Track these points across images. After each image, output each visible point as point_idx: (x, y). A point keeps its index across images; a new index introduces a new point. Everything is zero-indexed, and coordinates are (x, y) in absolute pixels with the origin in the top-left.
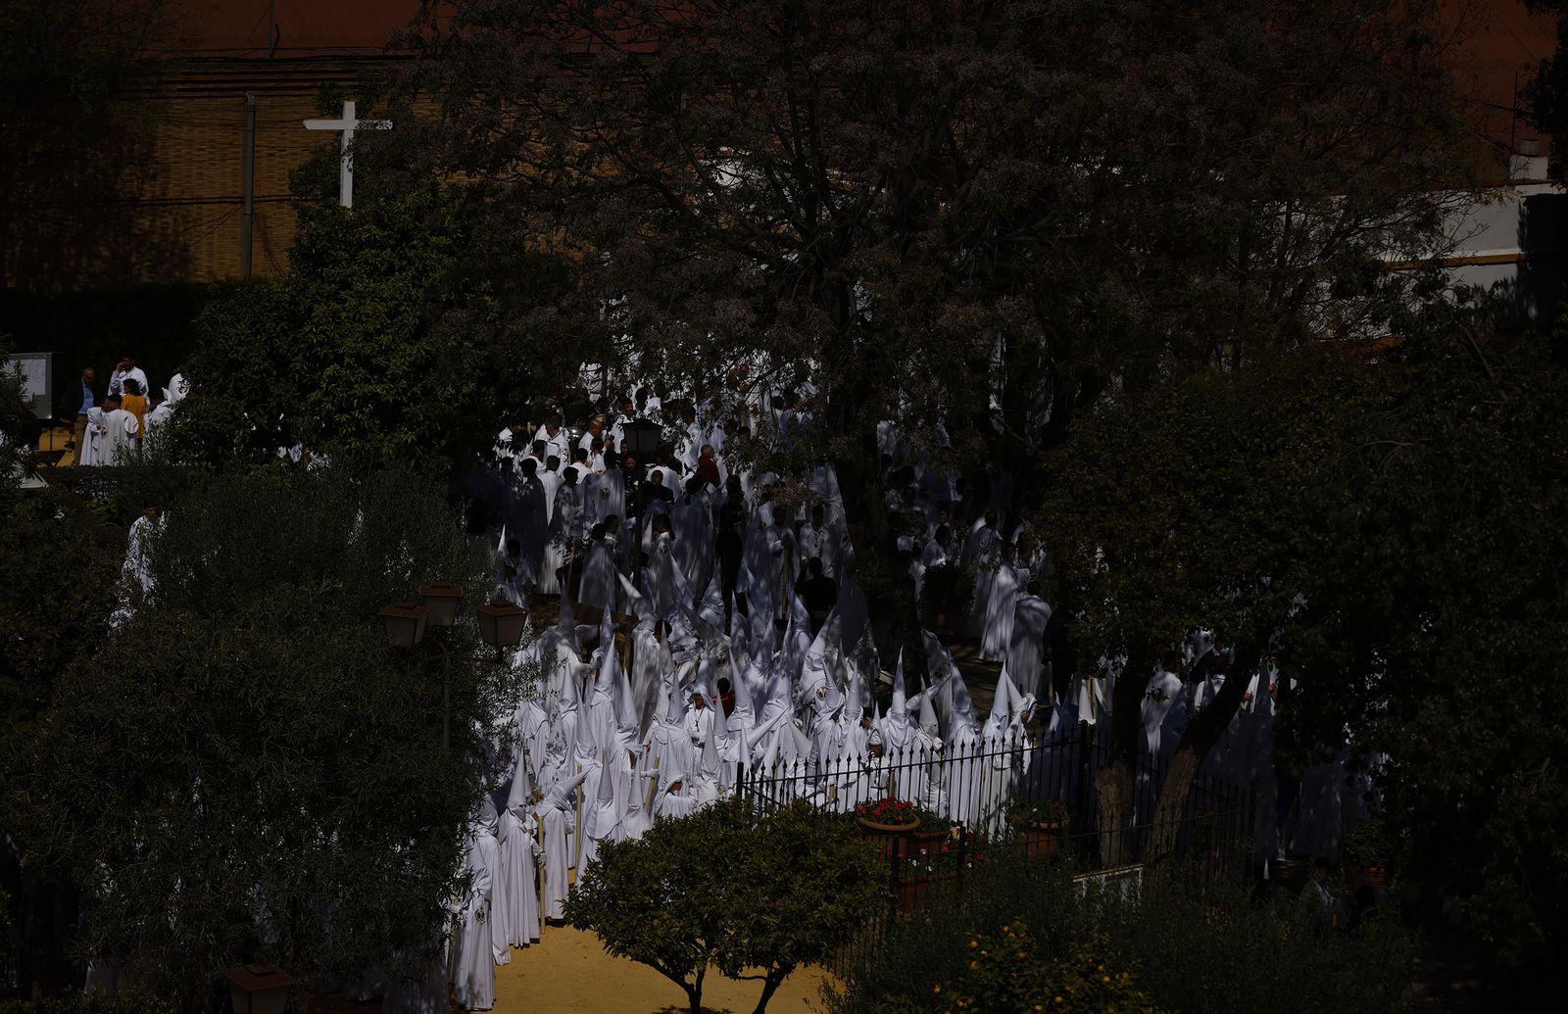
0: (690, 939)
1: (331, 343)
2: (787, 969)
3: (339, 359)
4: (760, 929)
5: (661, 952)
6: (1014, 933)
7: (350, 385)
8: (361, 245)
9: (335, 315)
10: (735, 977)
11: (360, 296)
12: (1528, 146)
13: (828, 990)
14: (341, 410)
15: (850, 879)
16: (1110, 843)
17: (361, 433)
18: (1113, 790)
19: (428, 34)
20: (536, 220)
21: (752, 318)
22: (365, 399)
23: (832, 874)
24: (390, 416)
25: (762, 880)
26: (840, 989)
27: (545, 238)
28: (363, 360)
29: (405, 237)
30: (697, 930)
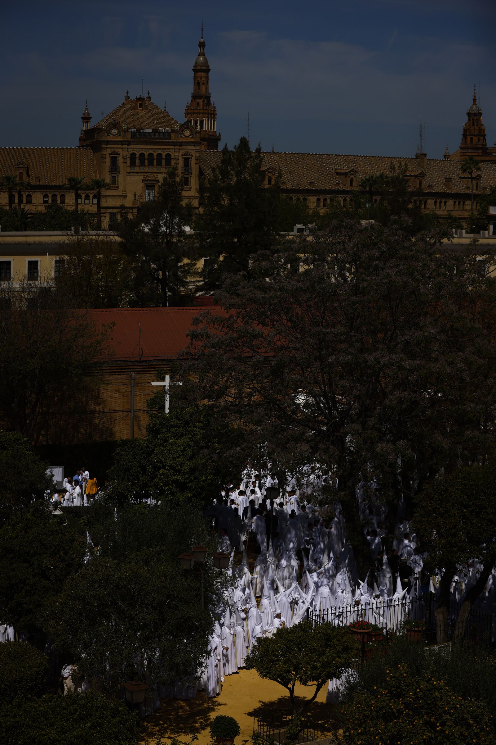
0: (289, 672)
1: (161, 461)
2: (324, 682)
3: (164, 467)
4: (314, 668)
5: (279, 676)
6: (402, 667)
7: (168, 476)
8: (172, 426)
9: (163, 451)
10: (306, 685)
11: (171, 445)
14: (165, 485)
15: (346, 649)
16: (440, 635)
17: (172, 493)
18: (441, 616)
19: (193, 351)
20: (233, 416)
21: (310, 450)
22: (174, 481)
23: (340, 648)
24: (182, 487)
27: (236, 423)
28: (172, 467)
29: (187, 423)
30: (292, 668)
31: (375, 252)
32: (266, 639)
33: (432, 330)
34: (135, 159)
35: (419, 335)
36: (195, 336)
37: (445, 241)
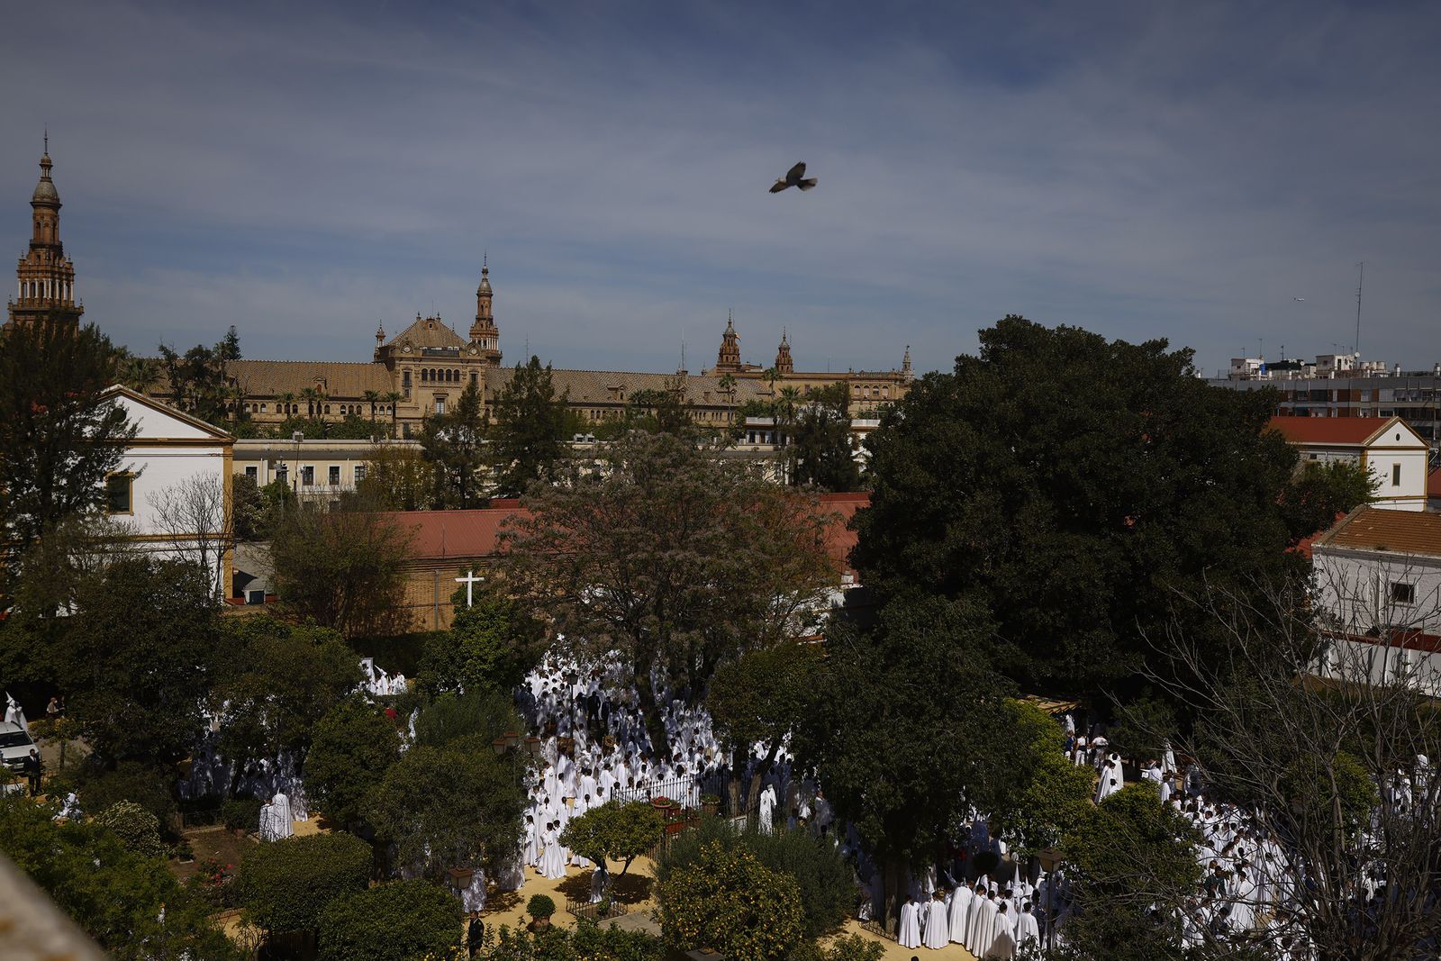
0: (601, 849)
1: (469, 652)
2: (633, 857)
3: (472, 657)
4: (624, 844)
5: (591, 854)
6: (716, 844)
7: (475, 666)
8: (478, 619)
9: (470, 643)
10: (616, 861)
11: (478, 637)
12: (847, 572)
13: (651, 865)
14: (473, 674)
15: (653, 826)
16: (734, 808)
17: (479, 681)
18: (734, 790)
19: (501, 550)
20: (536, 609)
21: (612, 640)
22: (480, 671)
23: (647, 825)
24: (487, 675)
25: (622, 828)
26: (655, 865)
27: (538, 614)
28: (480, 657)
29: (492, 616)
30: (603, 846)
31: (668, 460)
32: (578, 819)
33: (721, 530)
35: (710, 534)
36: (503, 537)
37: (729, 448)
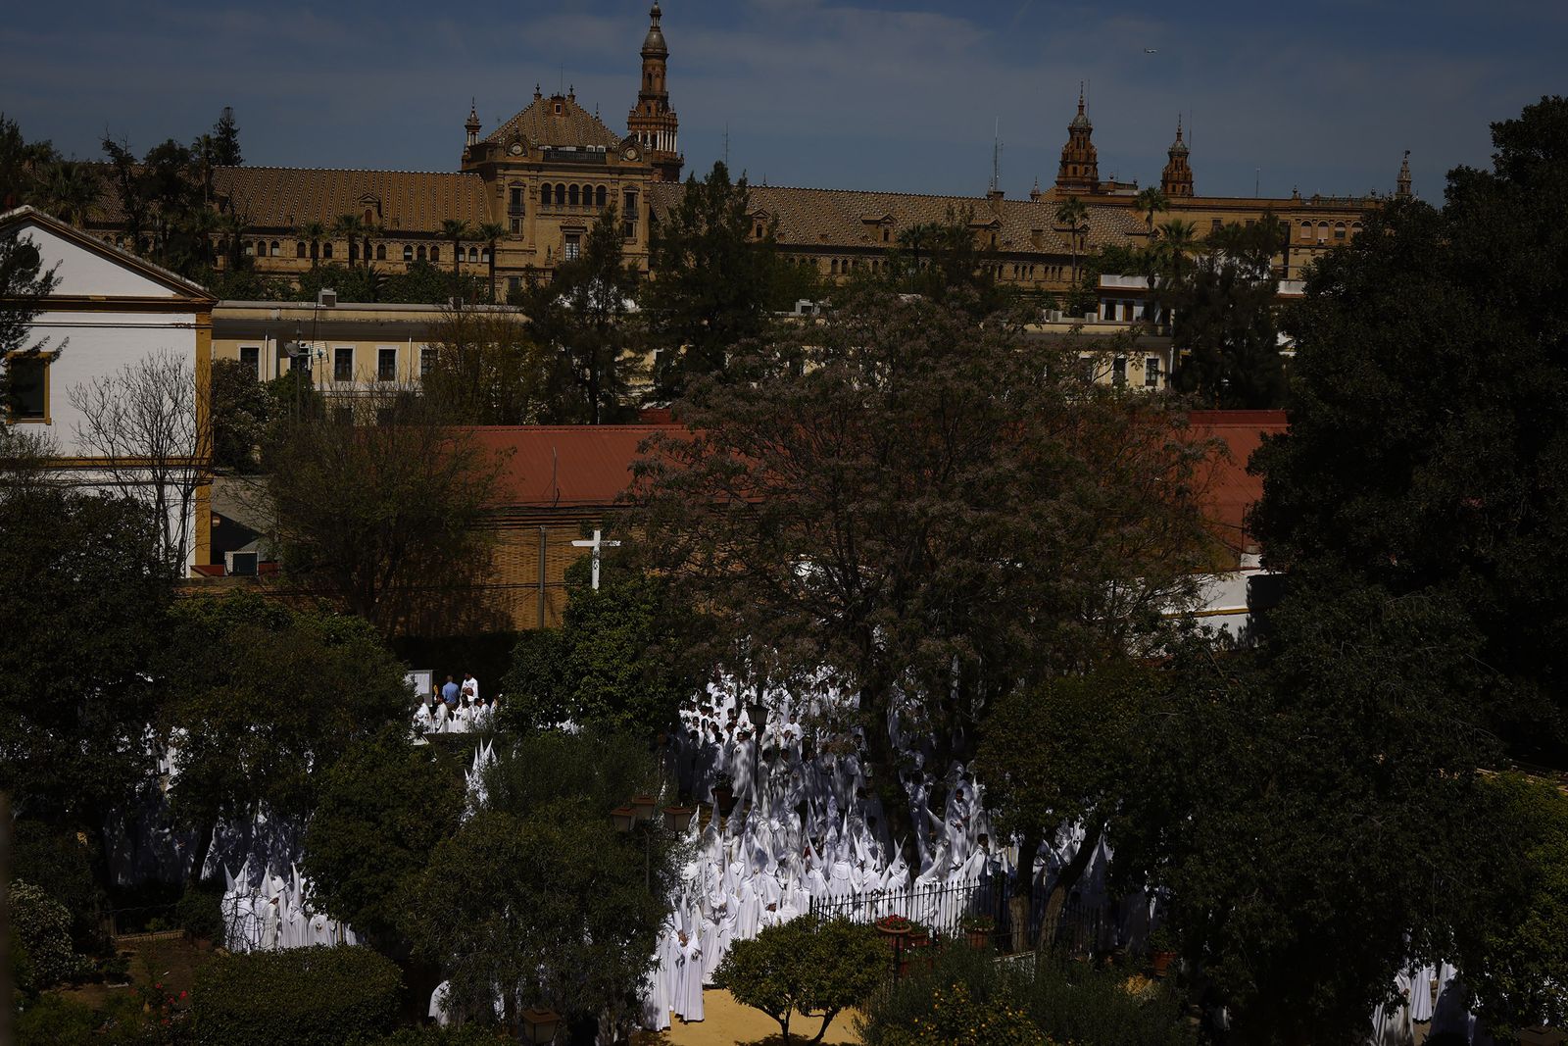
0: (782, 994)
1: (586, 664)
2: (836, 1011)
3: (590, 673)
4: (821, 988)
5: (766, 1001)
6: (959, 989)
7: (596, 687)
8: (603, 610)
9: (588, 648)
10: (807, 1015)
11: (602, 638)
12: (1250, 549)
13: (857, 1021)
14: (591, 701)
15: (871, 960)
16: (1017, 940)
17: (603, 714)
18: (1019, 910)
19: (638, 494)
20: (698, 596)
21: (817, 648)
22: (606, 695)
23: (861, 957)
24: (618, 704)
25: (822, 961)
26: (864, 1021)
27: (703, 607)
28: (601, 672)
29: (627, 605)
30: (786, 989)
31: (922, 344)
32: (746, 943)
33: (1008, 465)
34: (550, 193)
35: (988, 472)
36: (640, 470)
37: (1031, 327)
